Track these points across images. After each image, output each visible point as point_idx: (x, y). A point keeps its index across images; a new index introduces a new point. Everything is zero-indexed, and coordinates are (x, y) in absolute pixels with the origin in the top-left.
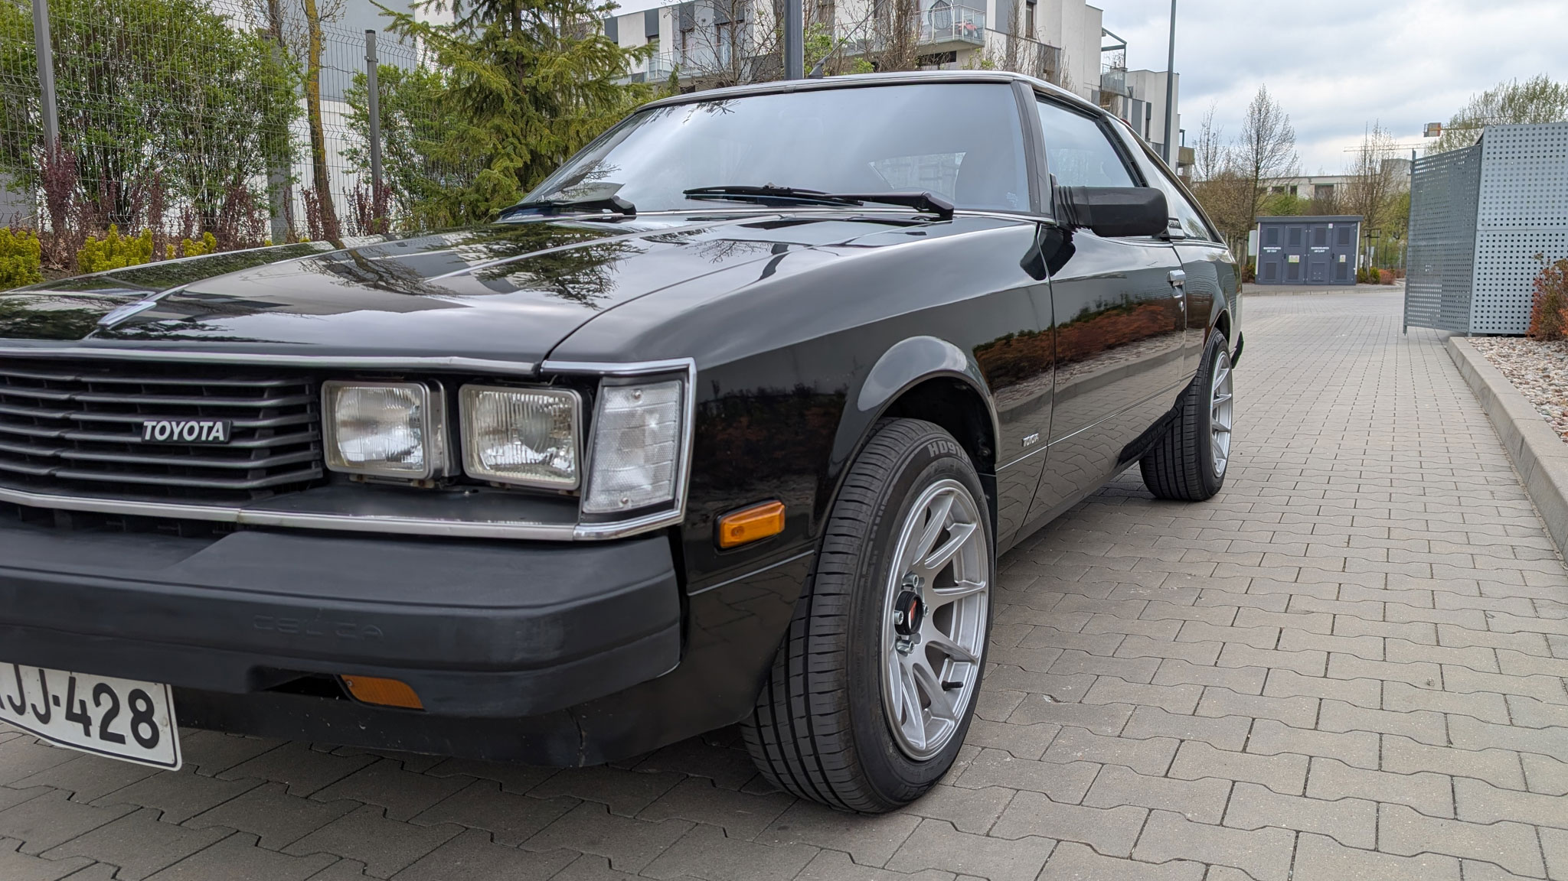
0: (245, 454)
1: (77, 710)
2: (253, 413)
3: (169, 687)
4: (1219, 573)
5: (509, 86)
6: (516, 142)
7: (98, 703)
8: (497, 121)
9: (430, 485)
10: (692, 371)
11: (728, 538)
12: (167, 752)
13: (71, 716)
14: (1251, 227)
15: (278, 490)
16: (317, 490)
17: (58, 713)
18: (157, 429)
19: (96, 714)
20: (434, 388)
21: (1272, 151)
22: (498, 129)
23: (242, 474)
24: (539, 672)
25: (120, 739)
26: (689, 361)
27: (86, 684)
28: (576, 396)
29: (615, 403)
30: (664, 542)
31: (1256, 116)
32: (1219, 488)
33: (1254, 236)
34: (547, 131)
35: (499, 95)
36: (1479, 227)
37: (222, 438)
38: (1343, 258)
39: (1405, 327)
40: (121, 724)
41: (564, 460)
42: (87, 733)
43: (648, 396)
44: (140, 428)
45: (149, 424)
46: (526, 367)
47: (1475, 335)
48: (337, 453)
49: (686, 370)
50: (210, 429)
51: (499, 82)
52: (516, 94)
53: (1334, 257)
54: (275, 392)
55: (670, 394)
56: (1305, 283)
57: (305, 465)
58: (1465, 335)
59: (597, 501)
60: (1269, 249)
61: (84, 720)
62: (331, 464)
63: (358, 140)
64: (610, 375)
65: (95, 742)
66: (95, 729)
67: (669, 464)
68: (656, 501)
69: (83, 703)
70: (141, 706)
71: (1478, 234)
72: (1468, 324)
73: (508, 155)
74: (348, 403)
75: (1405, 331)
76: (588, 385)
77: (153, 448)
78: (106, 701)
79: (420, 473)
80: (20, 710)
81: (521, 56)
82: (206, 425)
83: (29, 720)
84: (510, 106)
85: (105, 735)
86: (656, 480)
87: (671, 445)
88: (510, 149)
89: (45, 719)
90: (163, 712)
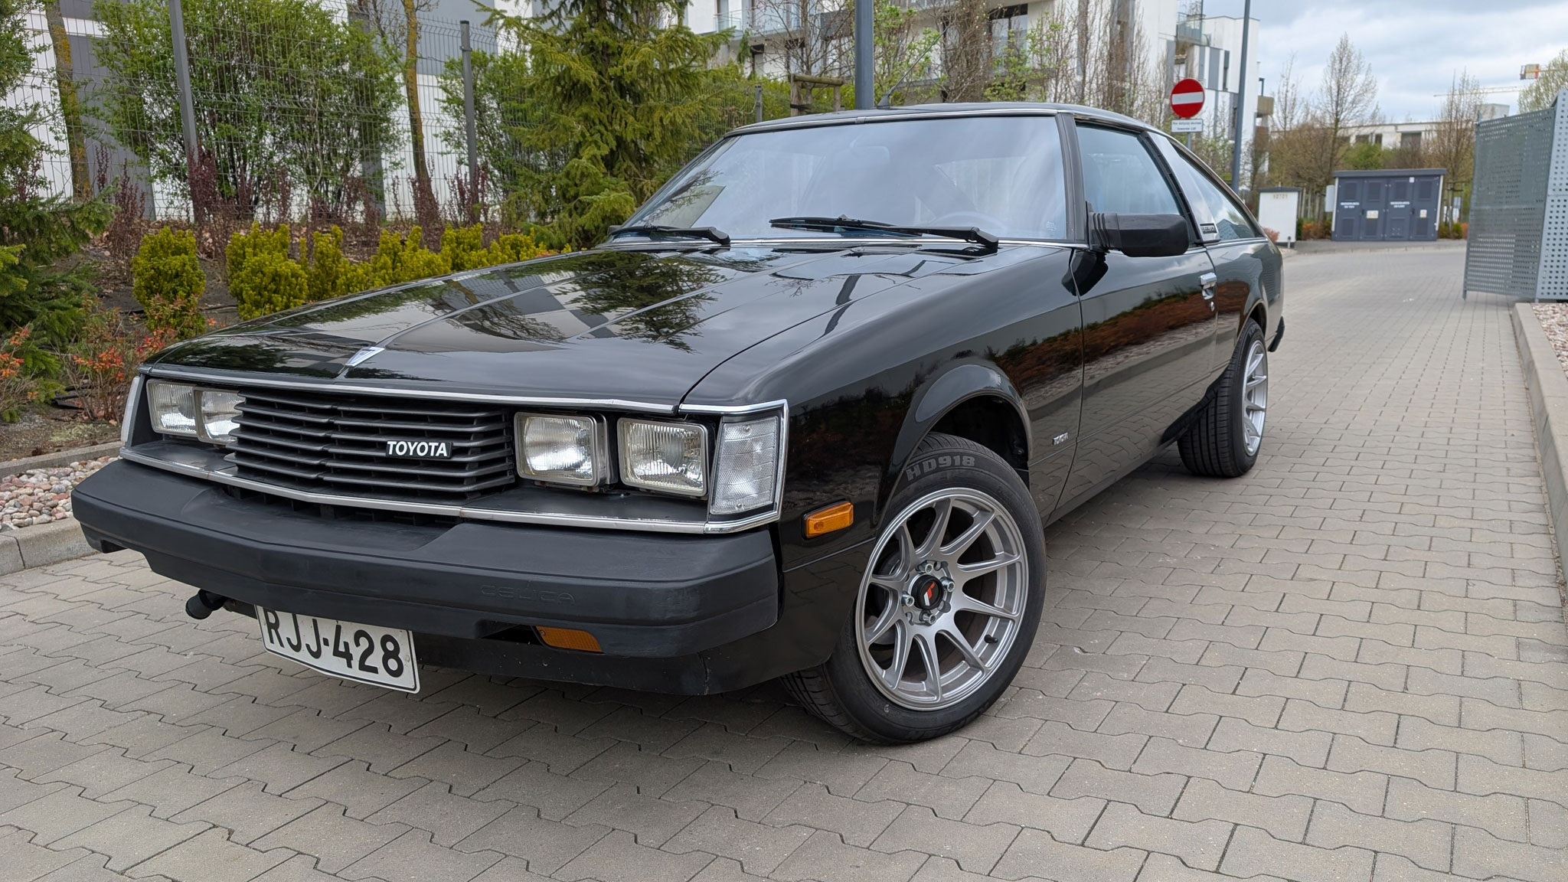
0: (461, 466)
1: (342, 649)
2: (466, 436)
3: (410, 632)
4: (1241, 544)
5: (595, 74)
6: (603, 129)
7: (358, 644)
8: (585, 109)
9: (596, 490)
10: (786, 409)
11: (812, 531)
12: (409, 680)
13: (336, 653)
14: (1329, 182)
15: (485, 492)
16: (512, 492)
17: (327, 651)
18: (398, 447)
19: (357, 653)
20: (600, 420)
21: (1353, 102)
22: (586, 117)
23: (459, 481)
24: (682, 626)
25: (374, 670)
26: (784, 401)
27: (349, 630)
28: (704, 429)
29: (732, 435)
30: (766, 533)
31: (1337, 66)
32: (1252, 466)
33: (1332, 192)
34: (631, 118)
35: (586, 85)
36: (1550, 192)
37: (445, 455)
38: (1423, 213)
39: (1465, 292)
40: (375, 659)
41: (695, 474)
42: (350, 665)
43: (754, 429)
44: (384, 446)
45: (391, 443)
46: (668, 408)
47: (1542, 301)
48: (525, 465)
49: (781, 408)
50: (437, 448)
51: (586, 73)
52: (602, 82)
53: (1414, 212)
54: (482, 421)
55: (770, 426)
56: (1383, 240)
57: (502, 474)
58: (1531, 301)
59: (720, 506)
60: (1347, 205)
61: (348, 656)
62: (521, 473)
63: (451, 123)
64: (728, 415)
65: (355, 672)
66: (355, 663)
67: (770, 478)
68: (760, 505)
69: (346, 644)
70: (390, 646)
71: (1549, 200)
72: (1535, 289)
73: (596, 142)
74: (533, 431)
75: (1465, 296)
76: (712, 421)
77: (394, 460)
78: (364, 643)
79: (590, 482)
80: (297, 648)
81: (606, 46)
82: (433, 445)
83: (304, 655)
84: (597, 94)
85: (363, 667)
86: (760, 490)
87: (771, 464)
88: (597, 137)
89: (317, 655)
90: (407, 651)
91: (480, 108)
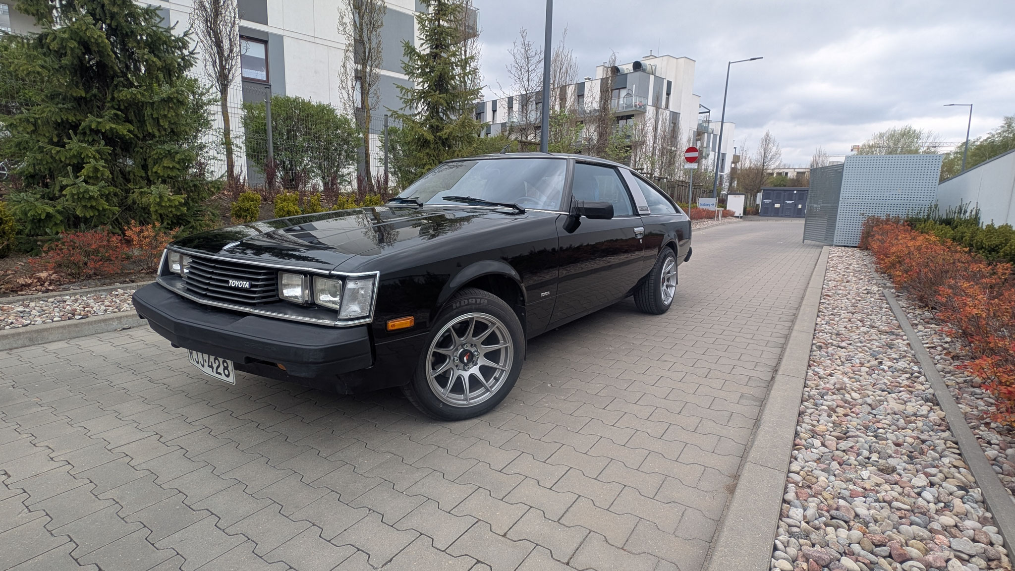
0: (255, 292)
1: (210, 364)
2: (258, 280)
3: (232, 360)
5: (433, 137)
6: (434, 159)
7: (215, 363)
8: (427, 151)
9: (305, 305)
10: (378, 275)
11: (390, 328)
12: (231, 379)
13: (209, 366)
14: (759, 191)
15: (265, 303)
16: (277, 304)
17: (206, 364)
18: (233, 283)
19: (215, 366)
20: (306, 276)
21: (771, 158)
22: (428, 154)
23: (253, 298)
24: (317, 365)
25: (220, 374)
26: (378, 273)
27: (212, 357)
28: (341, 282)
29: (351, 285)
30: (365, 328)
31: (764, 143)
33: (760, 196)
34: (446, 155)
35: (429, 141)
36: (841, 199)
37: (249, 287)
38: (800, 206)
39: (804, 240)
40: (221, 370)
41: (336, 300)
42: (213, 371)
43: (360, 284)
44: (228, 282)
45: (230, 281)
46: (327, 272)
47: (837, 246)
48: (283, 293)
49: (376, 275)
50: (246, 284)
51: (430, 137)
52: (435, 140)
53: (796, 205)
54: (264, 274)
55: (370, 283)
56: (782, 217)
57: (274, 296)
58: (831, 245)
59: (343, 314)
60: (766, 201)
61: (212, 367)
62: (281, 297)
63: (382, 154)
64: (348, 276)
65: (214, 374)
66: (215, 370)
67: (368, 304)
68: (362, 315)
69: (212, 363)
70: (225, 365)
71: (840, 202)
72: (833, 241)
73: (431, 164)
74: (285, 279)
75: (803, 242)
76: (344, 279)
77: (231, 288)
78: (217, 363)
79: (300, 300)
80: (198, 363)
81: (438, 126)
82: (245, 282)
83: (199, 366)
84: (432, 146)
85: (217, 373)
86: (362, 309)
87: (369, 298)
88: (431, 161)
89: (203, 366)
90: (231, 367)
91: (394, 149)
